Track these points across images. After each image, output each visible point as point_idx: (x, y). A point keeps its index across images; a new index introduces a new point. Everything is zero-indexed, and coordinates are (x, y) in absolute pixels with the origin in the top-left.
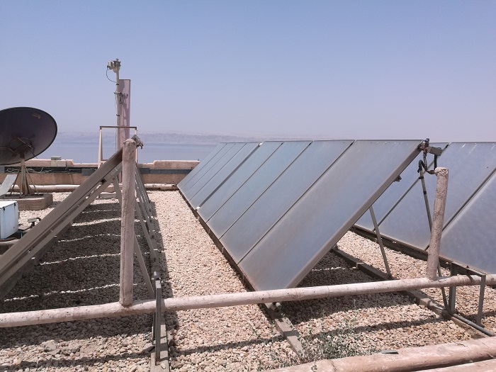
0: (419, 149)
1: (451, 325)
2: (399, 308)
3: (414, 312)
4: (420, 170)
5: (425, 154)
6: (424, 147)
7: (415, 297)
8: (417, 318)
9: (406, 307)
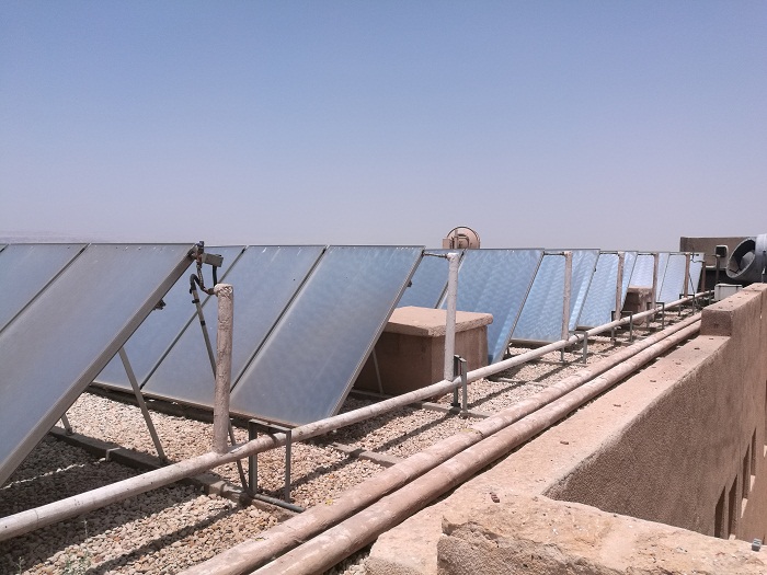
0: (190, 258)
1: (251, 513)
2: (177, 509)
3: (200, 508)
4: (193, 289)
5: (199, 264)
6: (197, 254)
7: (202, 485)
8: (203, 517)
9: (188, 504)
